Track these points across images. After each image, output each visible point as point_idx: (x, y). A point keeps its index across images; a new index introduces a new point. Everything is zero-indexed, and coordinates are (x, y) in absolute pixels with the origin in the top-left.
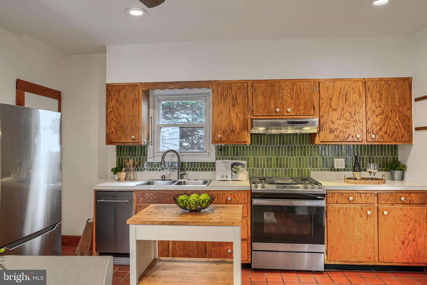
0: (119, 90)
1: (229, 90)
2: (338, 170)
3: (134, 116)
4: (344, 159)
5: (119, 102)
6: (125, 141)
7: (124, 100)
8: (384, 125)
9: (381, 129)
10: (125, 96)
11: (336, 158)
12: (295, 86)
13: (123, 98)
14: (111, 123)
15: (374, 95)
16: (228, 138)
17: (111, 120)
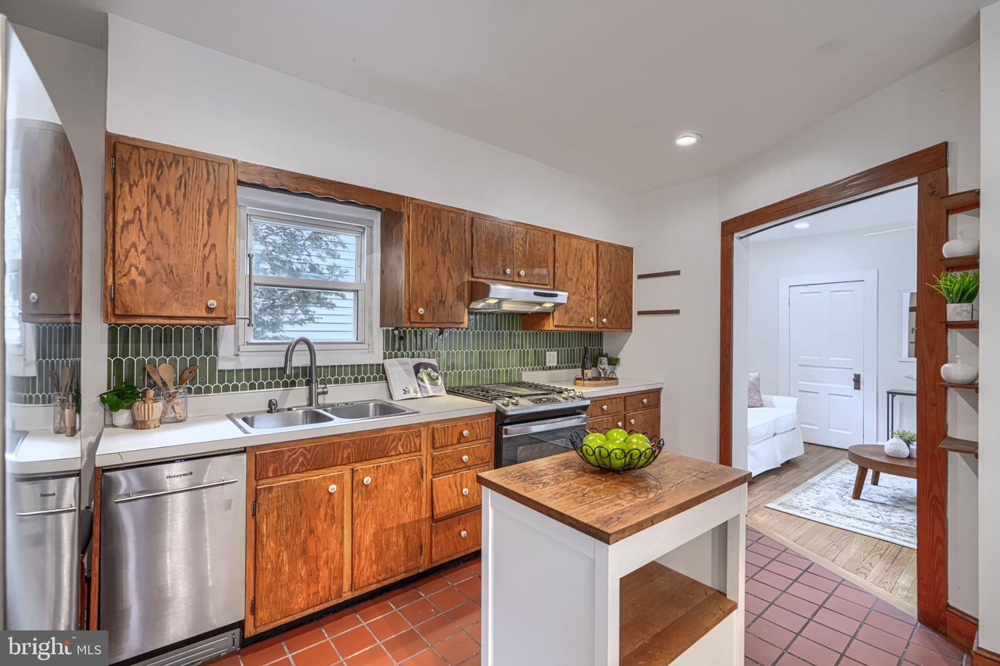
0: (161, 165)
1: (437, 221)
2: (550, 368)
3: (213, 246)
4: (556, 353)
5: (159, 197)
6: (181, 314)
7: (180, 197)
8: (612, 305)
9: (610, 311)
10: (182, 183)
11: (548, 351)
12: (528, 235)
13: (176, 190)
14: (127, 257)
15: (605, 265)
16: (434, 316)
17: (128, 247)
